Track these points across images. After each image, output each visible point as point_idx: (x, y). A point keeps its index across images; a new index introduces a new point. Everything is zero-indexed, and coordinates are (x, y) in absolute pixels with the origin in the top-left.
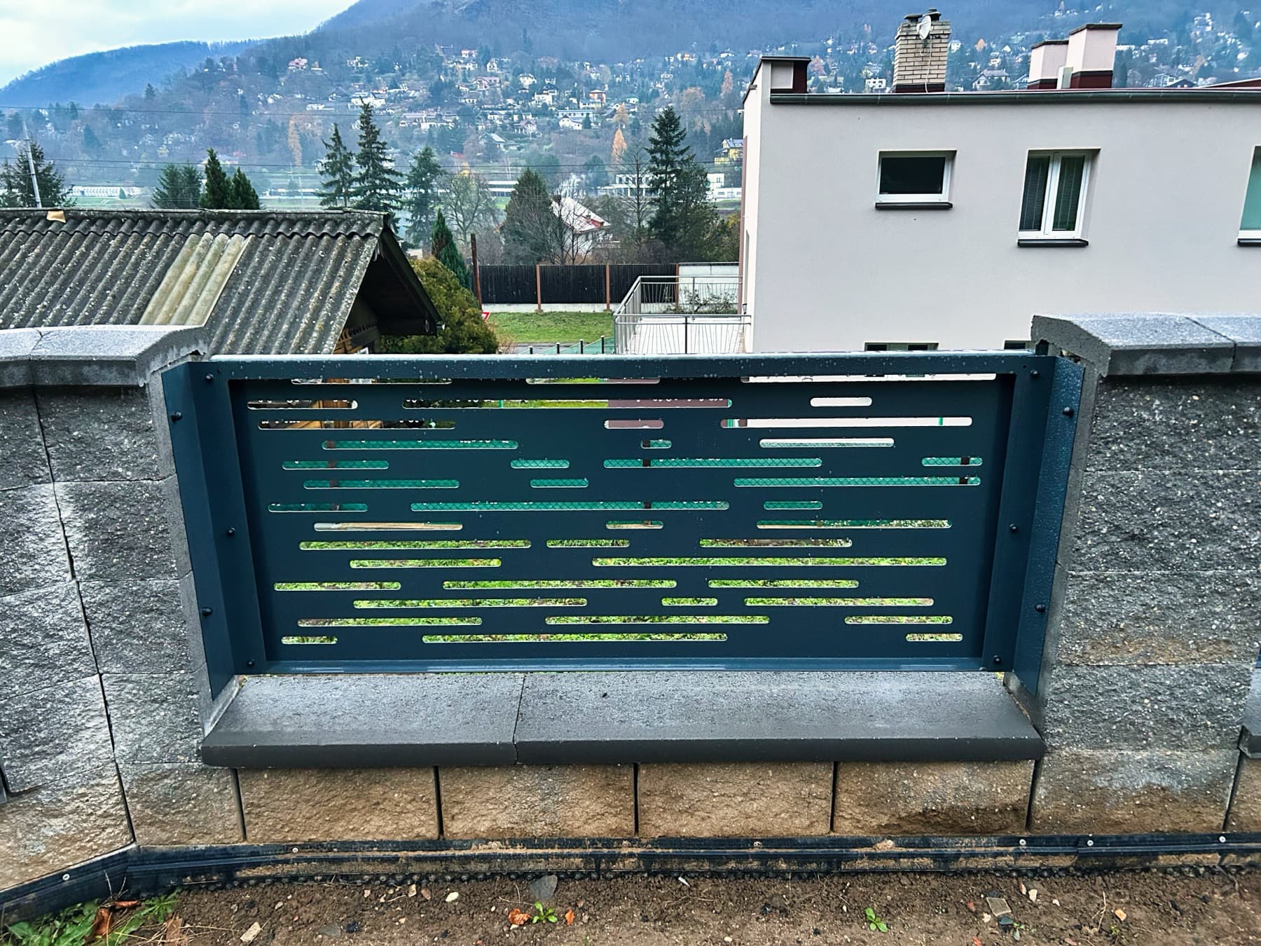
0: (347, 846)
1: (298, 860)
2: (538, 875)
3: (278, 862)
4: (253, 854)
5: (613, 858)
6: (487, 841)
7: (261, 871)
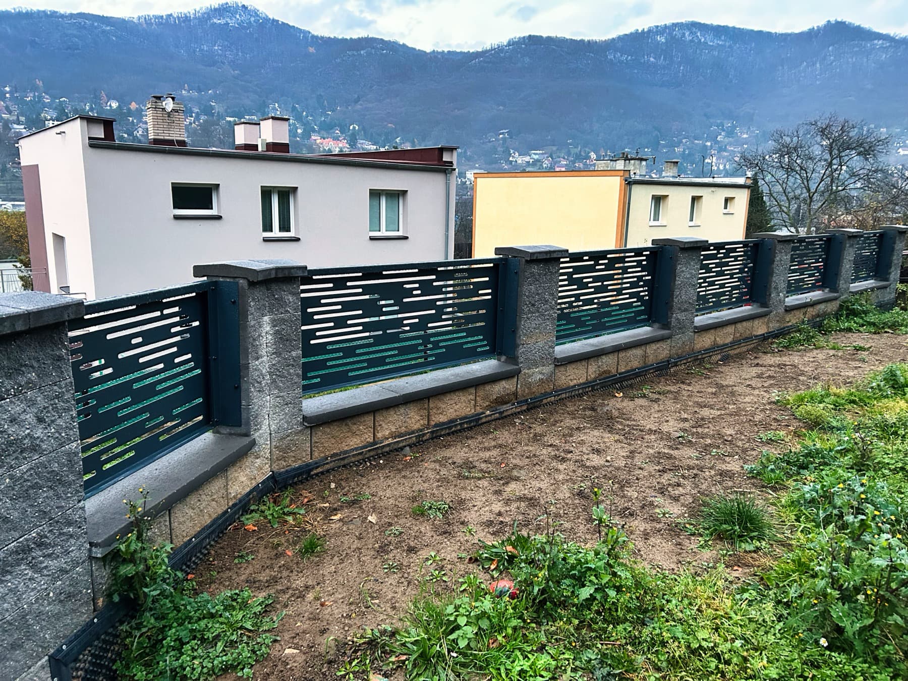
0: (346, 452)
1: (331, 462)
2: (402, 449)
3: (324, 464)
4: (316, 463)
5: (424, 435)
6: (388, 439)
7: (320, 470)
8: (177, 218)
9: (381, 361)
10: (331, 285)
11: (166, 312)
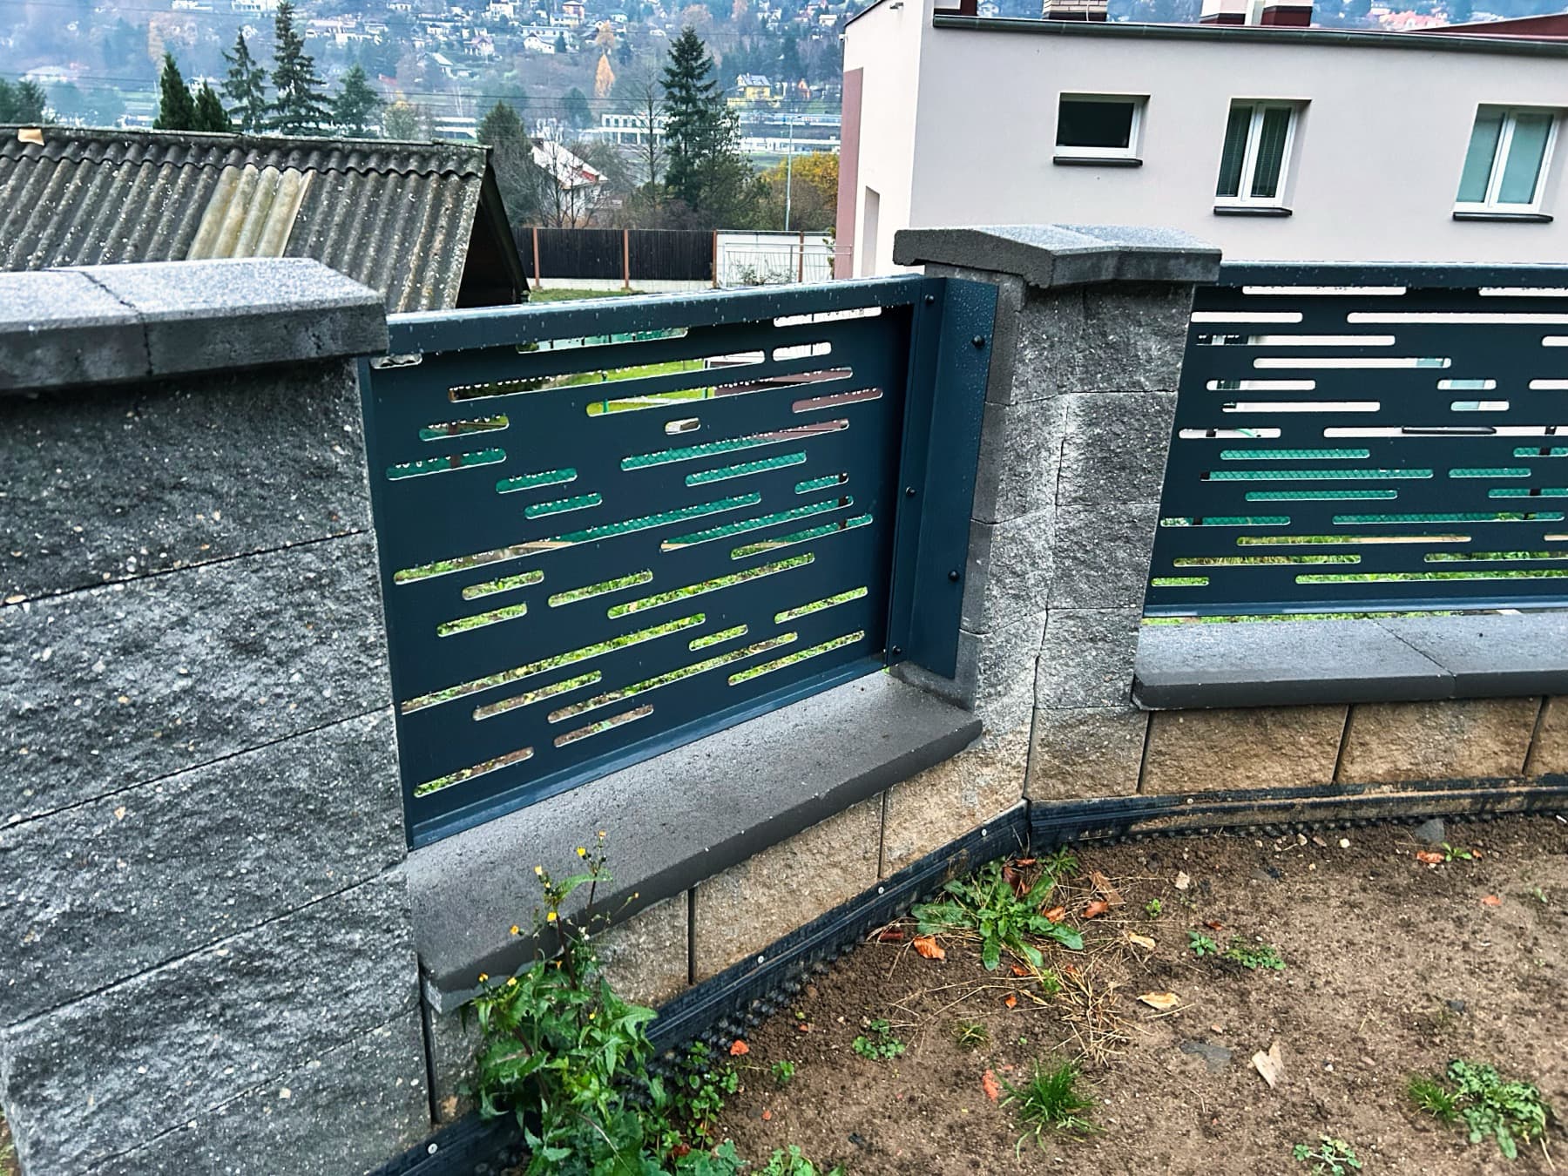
0: (1241, 794)
1: (1194, 811)
2: (1420, 821)
3: (1174, 813)
4: (1151, 805)
5: (1501, 797)
6: (1379, 784)
7: (1158, 824)
8: (1059, 162)
9: (1410, 559)
10: (1296, 317)
11: (781, 354)
